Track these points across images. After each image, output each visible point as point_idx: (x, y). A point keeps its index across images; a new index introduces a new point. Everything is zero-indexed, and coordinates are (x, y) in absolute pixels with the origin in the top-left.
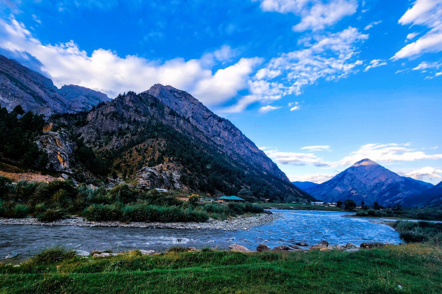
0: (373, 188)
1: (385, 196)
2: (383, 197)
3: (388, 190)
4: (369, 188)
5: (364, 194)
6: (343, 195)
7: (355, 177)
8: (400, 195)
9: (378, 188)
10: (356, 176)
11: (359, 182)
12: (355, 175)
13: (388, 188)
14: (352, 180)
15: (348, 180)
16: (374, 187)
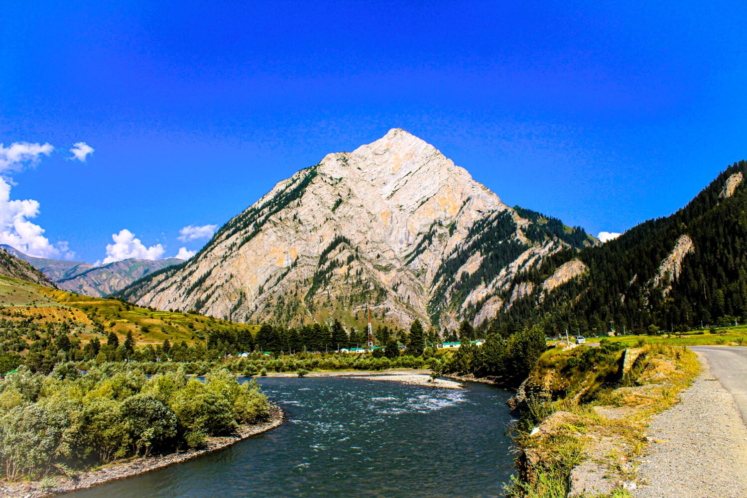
0: (420, 245)
1: (465, 276)
2: (458, 277)
3: (476, 246)
4: (404, 246)
5: (386, 269)
6: (292, 275)
7: (350, 194)
8: (525, 261)
9: (435, 240)
10: (355, 191)
11: (365, 215)
12: (350, 184)
13: (475, 238)
14: (339, 203)
15: (322, 202)
16: (421, 237)
